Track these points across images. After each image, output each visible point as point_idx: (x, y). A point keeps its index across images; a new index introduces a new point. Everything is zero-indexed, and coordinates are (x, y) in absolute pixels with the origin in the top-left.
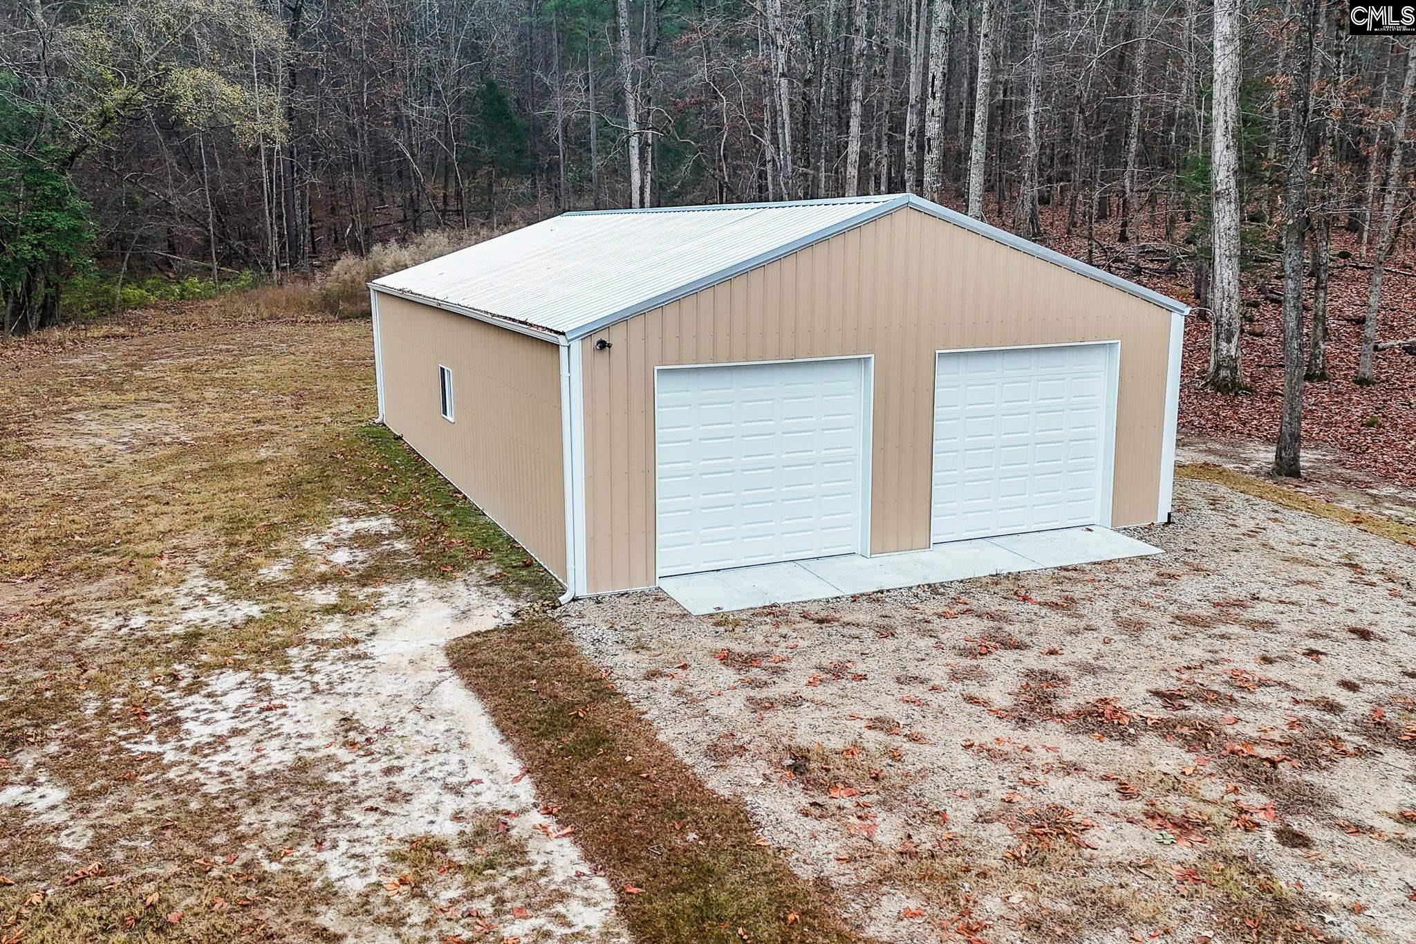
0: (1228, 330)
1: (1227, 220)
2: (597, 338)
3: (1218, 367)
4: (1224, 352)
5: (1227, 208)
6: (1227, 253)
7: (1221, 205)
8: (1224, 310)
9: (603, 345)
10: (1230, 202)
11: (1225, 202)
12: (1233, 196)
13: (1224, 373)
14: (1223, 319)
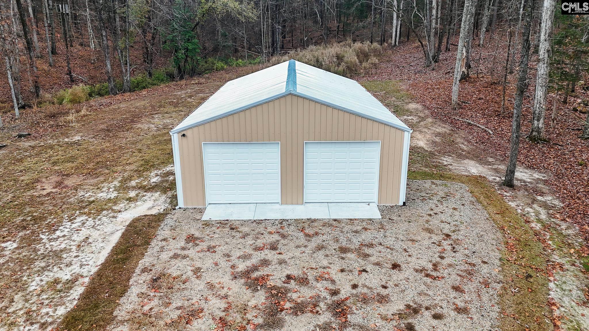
0: (538, 116)
1: (542, 71)
2: (183, 133)
3: (533, 131)
4: (536, 125)
5: (543, 66)
6: (541, 85)
7: (540, 64)
8: (537, 108)
9: (184, 135)
10: (544, 64)
11: (542, 63)
12: (546, 61)
13: (534, 133)
14: (537, 112)
